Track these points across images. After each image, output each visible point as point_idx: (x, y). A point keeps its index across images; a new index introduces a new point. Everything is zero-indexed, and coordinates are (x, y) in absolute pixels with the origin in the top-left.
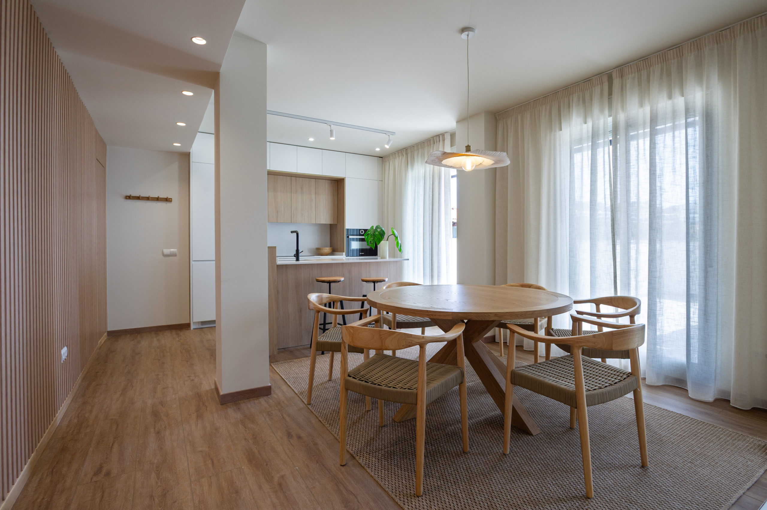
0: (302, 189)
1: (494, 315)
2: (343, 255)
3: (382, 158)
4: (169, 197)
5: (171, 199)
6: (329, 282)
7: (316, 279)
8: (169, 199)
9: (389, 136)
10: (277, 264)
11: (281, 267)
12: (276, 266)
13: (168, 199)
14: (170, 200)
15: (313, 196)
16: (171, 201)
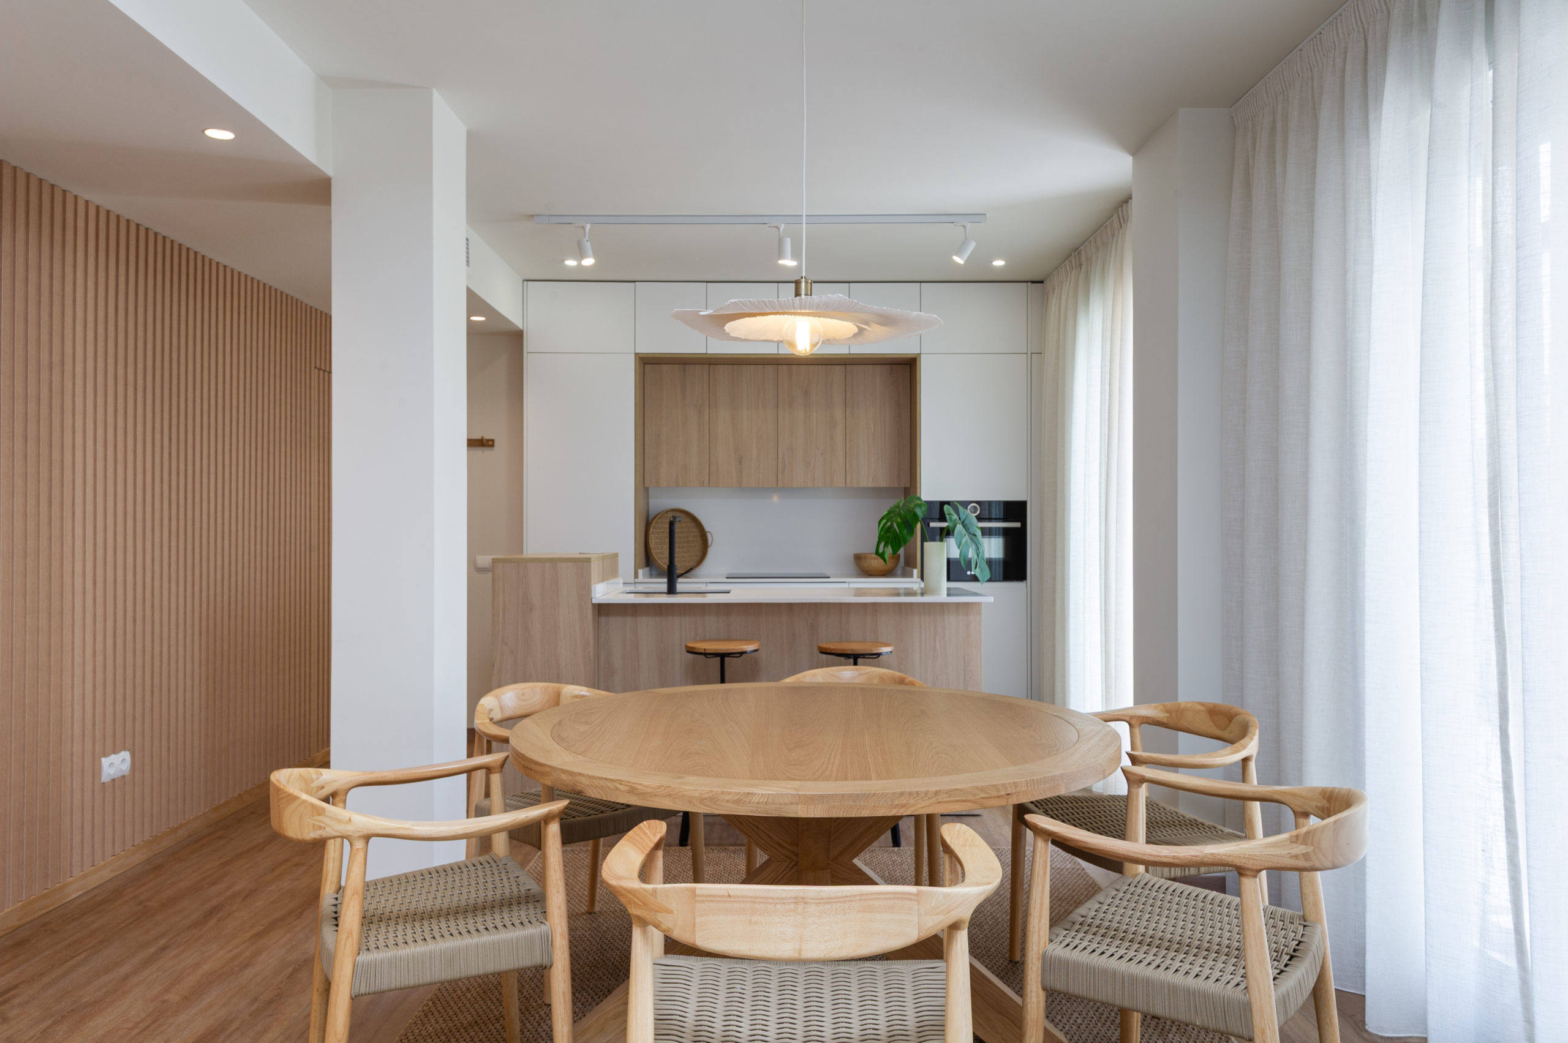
0: (807, 394)
1: (627, 788)
2: (911, 576)
3: (1042, 282)
4: (487, 437)
5: (493, 441)
6: (722, 656)
7: (687, 647)
8: (488, 440)
9: (964, 227)
10: (594, 601)
11: (603, 610)
12: (590, 607)
13: (485, 442)
14: (490, 443)
15: (838, 413)
16: (493, 446)
